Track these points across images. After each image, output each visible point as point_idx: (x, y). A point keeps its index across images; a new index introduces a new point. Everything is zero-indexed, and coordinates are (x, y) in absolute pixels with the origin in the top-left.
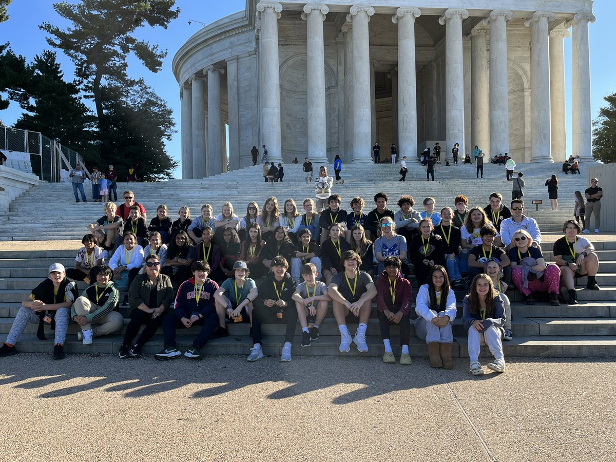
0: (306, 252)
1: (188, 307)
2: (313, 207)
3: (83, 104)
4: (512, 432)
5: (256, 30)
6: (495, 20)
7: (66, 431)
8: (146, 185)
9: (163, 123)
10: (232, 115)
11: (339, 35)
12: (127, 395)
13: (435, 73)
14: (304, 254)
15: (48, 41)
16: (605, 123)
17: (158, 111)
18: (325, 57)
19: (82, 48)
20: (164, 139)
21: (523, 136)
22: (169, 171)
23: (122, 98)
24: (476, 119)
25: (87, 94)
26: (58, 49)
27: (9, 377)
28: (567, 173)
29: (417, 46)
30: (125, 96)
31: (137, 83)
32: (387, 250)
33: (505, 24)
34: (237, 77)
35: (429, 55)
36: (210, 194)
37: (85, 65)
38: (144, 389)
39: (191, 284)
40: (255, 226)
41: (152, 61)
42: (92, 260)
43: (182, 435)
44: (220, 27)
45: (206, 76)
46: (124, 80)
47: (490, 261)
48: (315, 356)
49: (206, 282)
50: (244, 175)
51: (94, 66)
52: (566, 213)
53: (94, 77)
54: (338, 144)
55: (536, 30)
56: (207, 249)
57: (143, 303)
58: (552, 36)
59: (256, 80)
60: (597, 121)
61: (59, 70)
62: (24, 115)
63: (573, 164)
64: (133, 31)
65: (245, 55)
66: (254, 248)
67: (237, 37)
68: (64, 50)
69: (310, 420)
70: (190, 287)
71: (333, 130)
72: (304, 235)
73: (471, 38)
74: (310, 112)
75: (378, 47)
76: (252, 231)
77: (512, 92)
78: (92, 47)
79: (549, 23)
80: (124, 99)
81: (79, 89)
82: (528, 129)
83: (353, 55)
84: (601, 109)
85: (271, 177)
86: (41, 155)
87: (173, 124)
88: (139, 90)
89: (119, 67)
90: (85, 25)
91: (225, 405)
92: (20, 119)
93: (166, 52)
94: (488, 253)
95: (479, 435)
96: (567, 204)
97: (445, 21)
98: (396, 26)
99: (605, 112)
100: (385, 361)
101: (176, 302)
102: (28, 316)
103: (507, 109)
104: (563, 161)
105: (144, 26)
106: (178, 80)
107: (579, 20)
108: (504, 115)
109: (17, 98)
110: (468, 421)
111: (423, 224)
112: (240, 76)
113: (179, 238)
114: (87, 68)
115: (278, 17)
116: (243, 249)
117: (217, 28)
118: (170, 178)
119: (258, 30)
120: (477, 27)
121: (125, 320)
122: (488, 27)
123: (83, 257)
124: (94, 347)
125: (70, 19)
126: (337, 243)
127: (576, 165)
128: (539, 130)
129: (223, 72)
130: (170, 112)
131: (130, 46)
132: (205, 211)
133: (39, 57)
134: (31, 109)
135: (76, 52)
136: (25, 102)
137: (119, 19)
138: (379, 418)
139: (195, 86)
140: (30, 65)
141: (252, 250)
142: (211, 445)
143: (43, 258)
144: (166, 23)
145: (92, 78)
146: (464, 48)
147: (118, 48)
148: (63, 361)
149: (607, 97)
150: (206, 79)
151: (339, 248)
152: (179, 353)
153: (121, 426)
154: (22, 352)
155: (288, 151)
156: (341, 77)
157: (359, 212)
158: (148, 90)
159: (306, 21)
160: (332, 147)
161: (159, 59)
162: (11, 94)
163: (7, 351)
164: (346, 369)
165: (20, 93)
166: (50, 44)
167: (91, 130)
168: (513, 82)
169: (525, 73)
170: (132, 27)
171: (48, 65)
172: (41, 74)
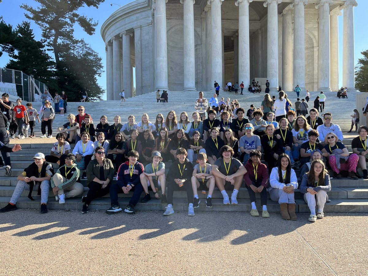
0: (197, 146)
1: (125, 179)
2: (198, 117)
3: (47, 54)
4: (349, 264)
5: (152, 10)
6: (298, 5)
7: (57, 263)
8: (87, 104)
9: (96, 66)
10: (137, 61)
11: (203, 13)
12: (93, 238)
13: (260, 37)
14: (195, 147)
15: (25, 15)
16: (361, 68)
17: (93, 59)
18: (195, 26)
19: (46, 20)
20: (96, 76)
21: (313, 75)
22: (100, 95)
23: (71, 51)
24: (285, 65)
25: (49, 48)
26: (31, 20)
27: (13, 225)
28: (340, 98)
29: (250, 20)
30: (73, 49)
31: (80, 42)
32: (248, 144)
33: (303, 7)
34: (141, 38)
35: (257, 25)
36: (126, 109)
37: (48, 30)
38: (102, 233)
39: (127, 165)
40: (164, 129)
41: (89, 28)
42: (62, 150)
43: (134, 266)
44: (130, 8)
45: (122, 38)
46: (72, 40)
47: (315, 151)
48: (206, 212)
49: (136, 164)
50: (146, 98)
51: (53, 31)
52: (342, 122)
53: (54, 38)
54: (202, 79)
55: (322, 11)
56: (134, 143)
57: (96, 178)
58: (331, 15)
59: (152, 40)
60: (358, 67)
61: (32, 34)
62: (11, 61)
63: (343, 92)
64: (77, 10)
65: (145, 25)
66: (164, 143)
67: (140, 14)
68: (35, 21)
69: (215, 255)
70: (126, 167)
71: (199, 71)
72: (196, 135)
73: (283, 15)
74: (185, 60)
75: (226, 21)
76: (162, 132)
77: (307, 48)
78: (52, 19)
79: (330, 7)
80: (72, 51)
81: (44, 45)
82: (316, 71)
83: (211, 25)
84: (359, 59)
85: (162, 99)
86: (22, 85)
87: (102, 67)
88: (81, 46)
89: (69, 32)
90: (48, 6)
91: (157, 245)
92: (9, 63)
93: (97, 22)
94: (313, 147)
95: (329, 267)
96: (342, 116)
97: (267, 5)
98: (238, 8)
99: (361, 61)
100: (253, 215)
101: (117, 176)
102: (24, 186)
103: (304, 59)
104: (337, 91)
105: (84, 6)
106: (104, 40)
107: (348, 5)
108: (302, 62)
109: (7, 50)
110: (318, 256)
111: (269, 128)
112: (142, 38)
113: (117, 137)
114: (49, 32)
115: (166, 2)
116: (157, 143)
117: (129, 8)
118: (100, 100)
119: (154, 10)
120: (287, 9)
121: (85, 188)
122: (293, 8)
123: (56, 149)
124: (66, 205)
125: (39, 2)
126: (215, 140)
127: (345, 93)
128: (323, 72)
129: (132, 35)
130: (100, 59)
131: (76, 19)
132: (130, 120)
133: (20, 25)
134: (15, 57)
135: (43, 22)
136: (12, 53)
137: (69, 2)
138: (259, 254)
139: (115, 44)
140: (15, 30)
141: (162, 144)
142: (155, 273)
143: (29, 148)
144: (97, 5)
145: (52, 38)
146: (279, 22)
147: (68, 20)
148: (46, 215)
149: (362, 52)
150: (121, 40)
151: (217, 143)
152: (120, 209)
153: (92, 260)
154: (20, 208)
155: (171, 84)
156: (204, 39)
157: (227, 120)
158: (87, 46)
159: (183, 4)
160: (198, 81)
161: (93, 27)
162: (3, 48)
163: (10, 208)
164: (228, 220)
165: (9, 47)
166: (26, 17)
167: (52, 70)
168: (307, 43)
169: (315, 37)
170: (76, 7)
171: (25, 30)
172: (21, 36)
